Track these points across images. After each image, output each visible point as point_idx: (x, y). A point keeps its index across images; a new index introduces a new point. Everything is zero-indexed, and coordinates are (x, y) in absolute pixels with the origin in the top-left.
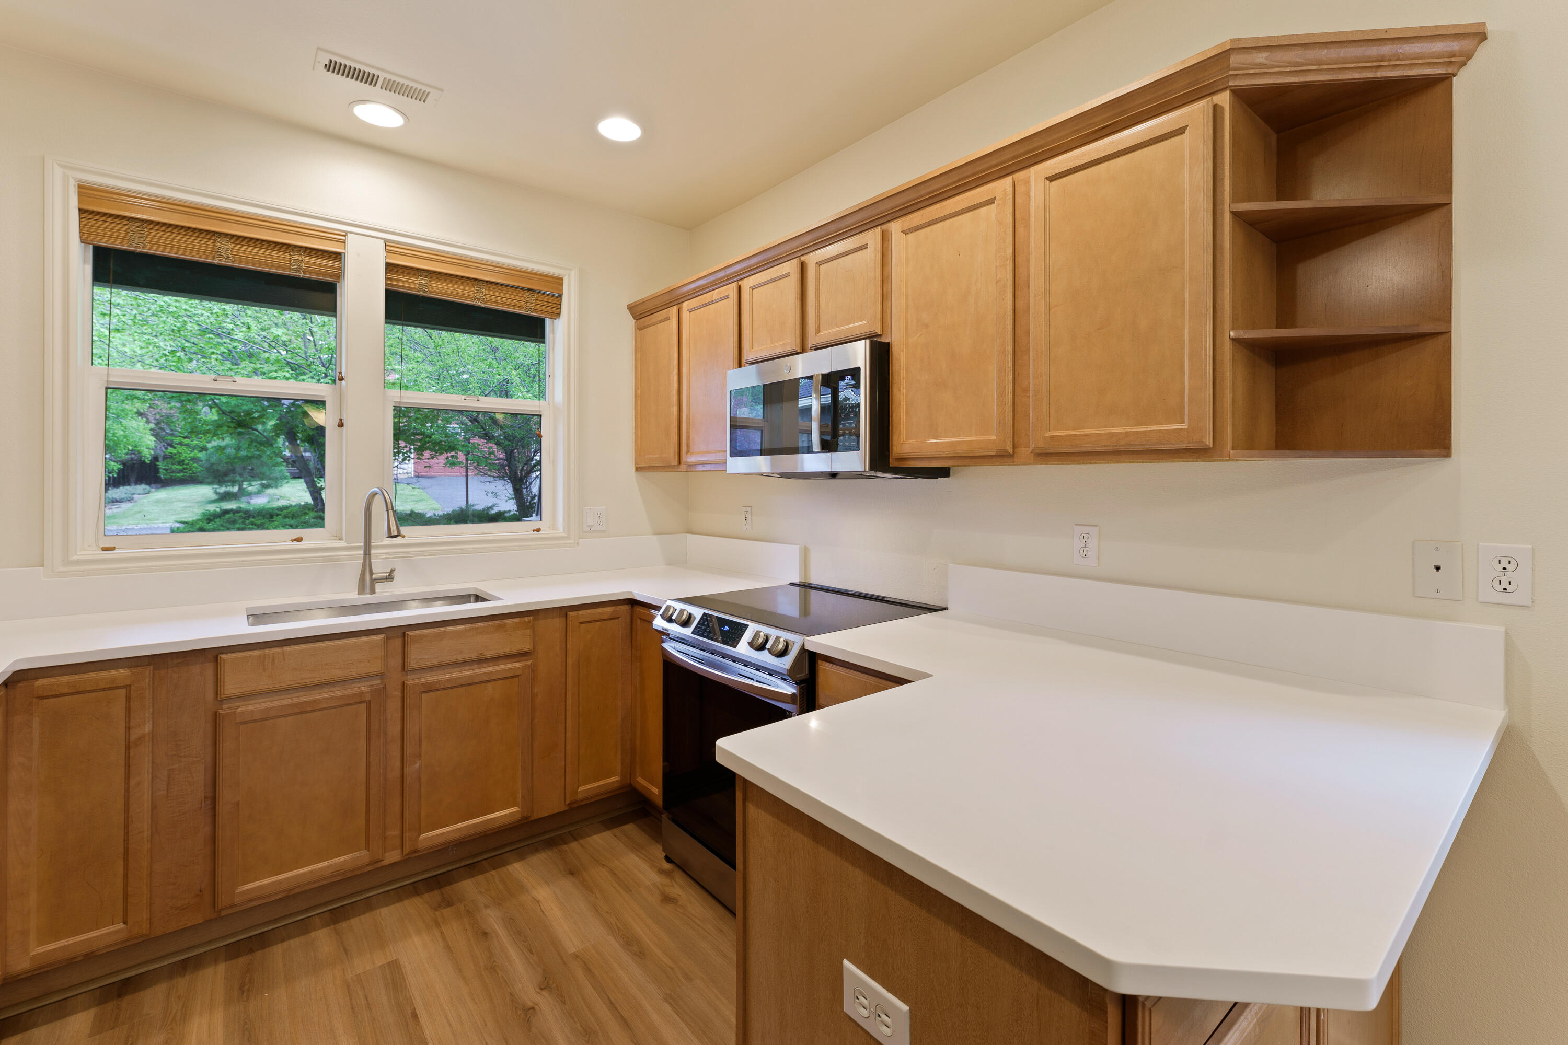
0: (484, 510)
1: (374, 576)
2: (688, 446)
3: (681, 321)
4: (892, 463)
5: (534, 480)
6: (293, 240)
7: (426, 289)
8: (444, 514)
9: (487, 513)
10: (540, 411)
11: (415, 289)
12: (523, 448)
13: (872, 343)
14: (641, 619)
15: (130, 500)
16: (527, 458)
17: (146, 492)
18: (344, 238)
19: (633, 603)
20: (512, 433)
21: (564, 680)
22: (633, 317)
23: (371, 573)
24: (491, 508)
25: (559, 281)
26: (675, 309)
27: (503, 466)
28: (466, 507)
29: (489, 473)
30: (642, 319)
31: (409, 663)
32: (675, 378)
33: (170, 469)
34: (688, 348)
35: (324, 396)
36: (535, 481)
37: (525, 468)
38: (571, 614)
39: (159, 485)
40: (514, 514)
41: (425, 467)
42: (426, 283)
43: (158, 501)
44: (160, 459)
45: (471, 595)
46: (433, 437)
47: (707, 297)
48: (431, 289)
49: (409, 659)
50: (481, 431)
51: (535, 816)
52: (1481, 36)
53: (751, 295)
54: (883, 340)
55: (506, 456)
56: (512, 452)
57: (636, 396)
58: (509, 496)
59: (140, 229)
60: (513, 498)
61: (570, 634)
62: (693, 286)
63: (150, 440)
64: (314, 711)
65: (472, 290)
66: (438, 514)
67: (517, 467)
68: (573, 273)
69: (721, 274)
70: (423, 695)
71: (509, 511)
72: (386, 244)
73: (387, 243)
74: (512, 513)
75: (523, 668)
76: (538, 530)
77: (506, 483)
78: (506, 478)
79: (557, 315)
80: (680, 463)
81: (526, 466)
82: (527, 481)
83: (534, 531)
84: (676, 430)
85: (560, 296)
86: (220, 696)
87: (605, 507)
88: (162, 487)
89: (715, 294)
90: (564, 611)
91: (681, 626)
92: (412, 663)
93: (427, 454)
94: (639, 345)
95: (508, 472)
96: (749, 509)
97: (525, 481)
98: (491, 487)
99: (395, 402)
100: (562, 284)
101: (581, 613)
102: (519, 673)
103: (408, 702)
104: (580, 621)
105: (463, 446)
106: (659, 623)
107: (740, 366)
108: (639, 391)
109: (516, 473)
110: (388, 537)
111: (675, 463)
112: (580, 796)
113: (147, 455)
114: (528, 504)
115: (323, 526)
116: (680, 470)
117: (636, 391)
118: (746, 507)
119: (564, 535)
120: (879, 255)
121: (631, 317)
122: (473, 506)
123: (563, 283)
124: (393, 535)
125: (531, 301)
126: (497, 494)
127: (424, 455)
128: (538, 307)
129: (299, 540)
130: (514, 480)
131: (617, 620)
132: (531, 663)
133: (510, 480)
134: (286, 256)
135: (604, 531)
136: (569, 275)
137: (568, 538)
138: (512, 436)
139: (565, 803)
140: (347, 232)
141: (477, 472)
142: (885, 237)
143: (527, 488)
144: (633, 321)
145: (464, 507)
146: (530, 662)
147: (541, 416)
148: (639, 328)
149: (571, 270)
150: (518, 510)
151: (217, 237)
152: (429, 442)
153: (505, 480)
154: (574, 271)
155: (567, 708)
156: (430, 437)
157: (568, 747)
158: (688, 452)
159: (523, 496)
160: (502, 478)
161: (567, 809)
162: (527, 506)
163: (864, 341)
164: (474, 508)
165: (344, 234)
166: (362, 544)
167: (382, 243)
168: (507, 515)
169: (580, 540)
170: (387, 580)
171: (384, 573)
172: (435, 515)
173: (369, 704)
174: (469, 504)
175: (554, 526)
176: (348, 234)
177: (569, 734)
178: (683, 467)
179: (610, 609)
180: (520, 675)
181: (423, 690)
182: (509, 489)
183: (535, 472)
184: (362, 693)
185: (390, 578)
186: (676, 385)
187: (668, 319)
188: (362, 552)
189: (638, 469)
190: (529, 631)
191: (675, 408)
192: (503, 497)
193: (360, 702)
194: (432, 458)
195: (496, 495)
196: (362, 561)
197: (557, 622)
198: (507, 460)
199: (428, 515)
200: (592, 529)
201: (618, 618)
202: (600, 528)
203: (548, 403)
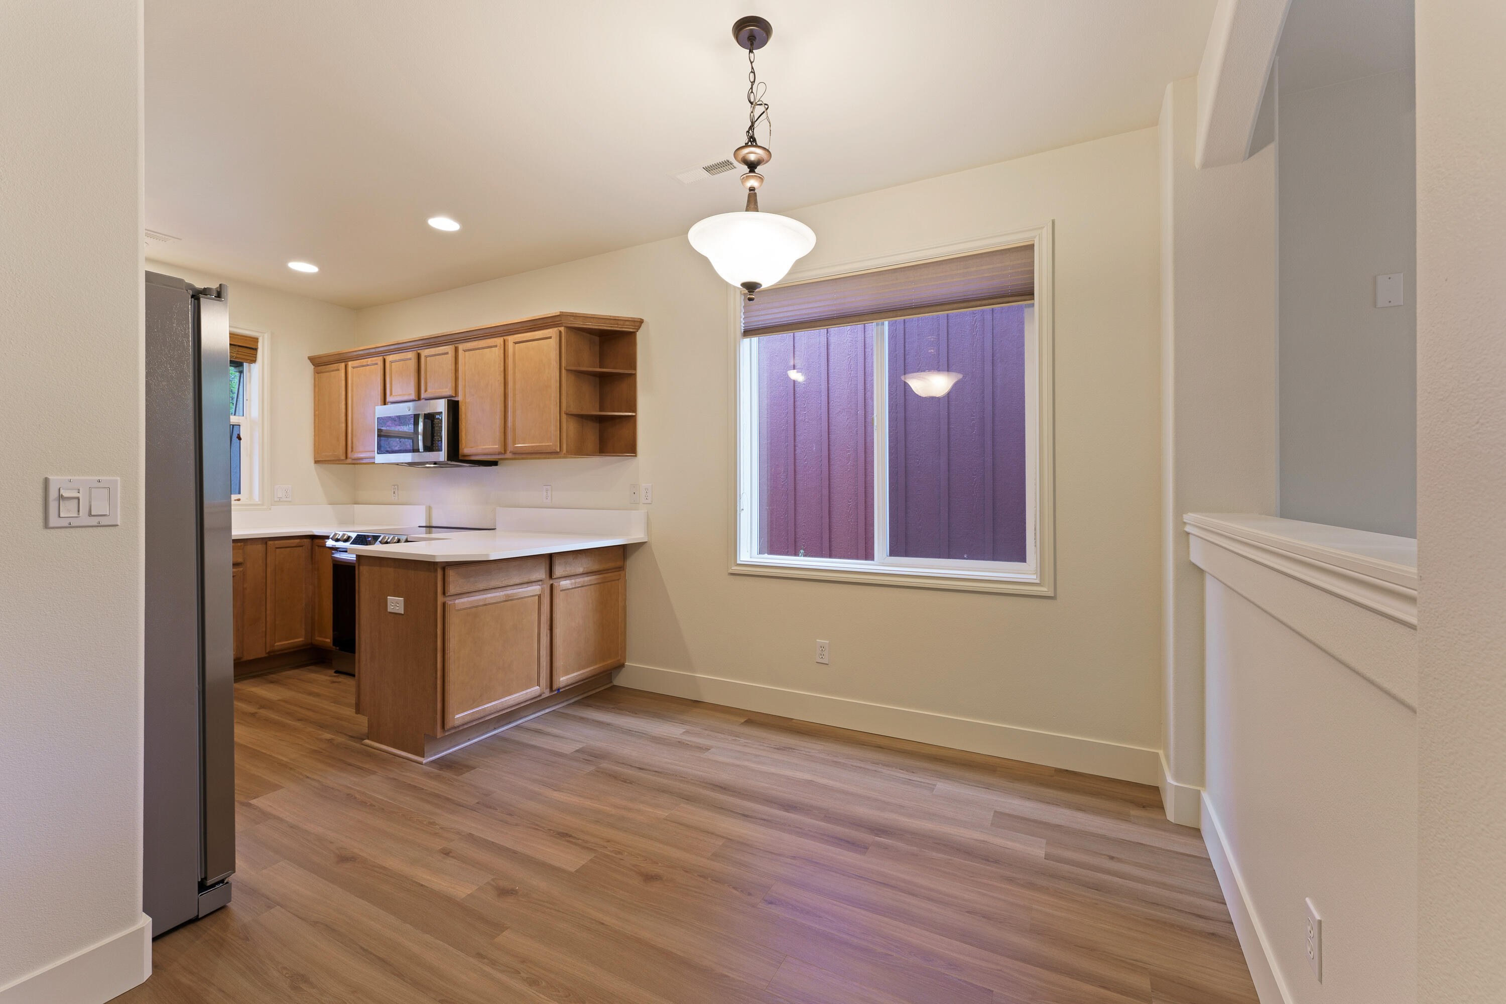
2: (352, 448)
3: (347, 372)
4: (460, 458)
10: (240, 423)
13: (448, 400)
14: (318, 546)
19: (313, 537)
21: (265, 581)
22: (313, 365)
25: (256, 340)
26: (343, 365)
30: (319, 367)
32: (343, 407)
34: (352, 390)
38: (270, 543)
47: (364, 361)
51: (245, 658)
52: (641, 322)
53: (391, 366)
54: (456, 399)
57: (315, 415)
61: (269, 554)
62: (355, 353)
68: (266, 335)
69: (373, 351)
75: (237, 572)
76: (239, 500)
79: (254, 361)
80: (346, 457)
83: (235, 500)
84: (344, 438)
85: (256, 349)
87: (290, 486)
89: (369, 361)
90: (265, 541)
91: (344, 542)
94: (317, 383)
96: (396, 487)
100: (257, 342)
101: (276, 542)
104: (276, 547)
106: (330, 543)
107: (385, 404)
108: (317, 412)
111: (343, 457)
112: (276, 648)
116: (347, 462)
117: (315, 412)
118: (394, 485)
119: (259, 503)
120: (454, 359)
121: (311, 365)
128: (238, 356)
131: (301, 548)
135: (290, 502)
136: (263, 337)
137: (262, 505)
139: (266, 651)
142: (456, 350)
144: (312, 367)
146: (241, 569)
147: (240, 425)
148: (317, 372)
149: (264, 333)
155: (267, 597)
157: (268, 619)
158: (352, 451)
161: (267, 655)
163: (444, 400)
169: (274, 506)
175: (251, 498)
177: (268, 612)
178: (349, 461)
179: (297, 541)
186: (344, 411)
187: (338, 370)
189: (316, 462)
190: (241, 551)
191: (344, 425)
197: (260, 547)
200: (281, 500)
201: (302, 546)
202: (288, 499)
203: (246, 418)
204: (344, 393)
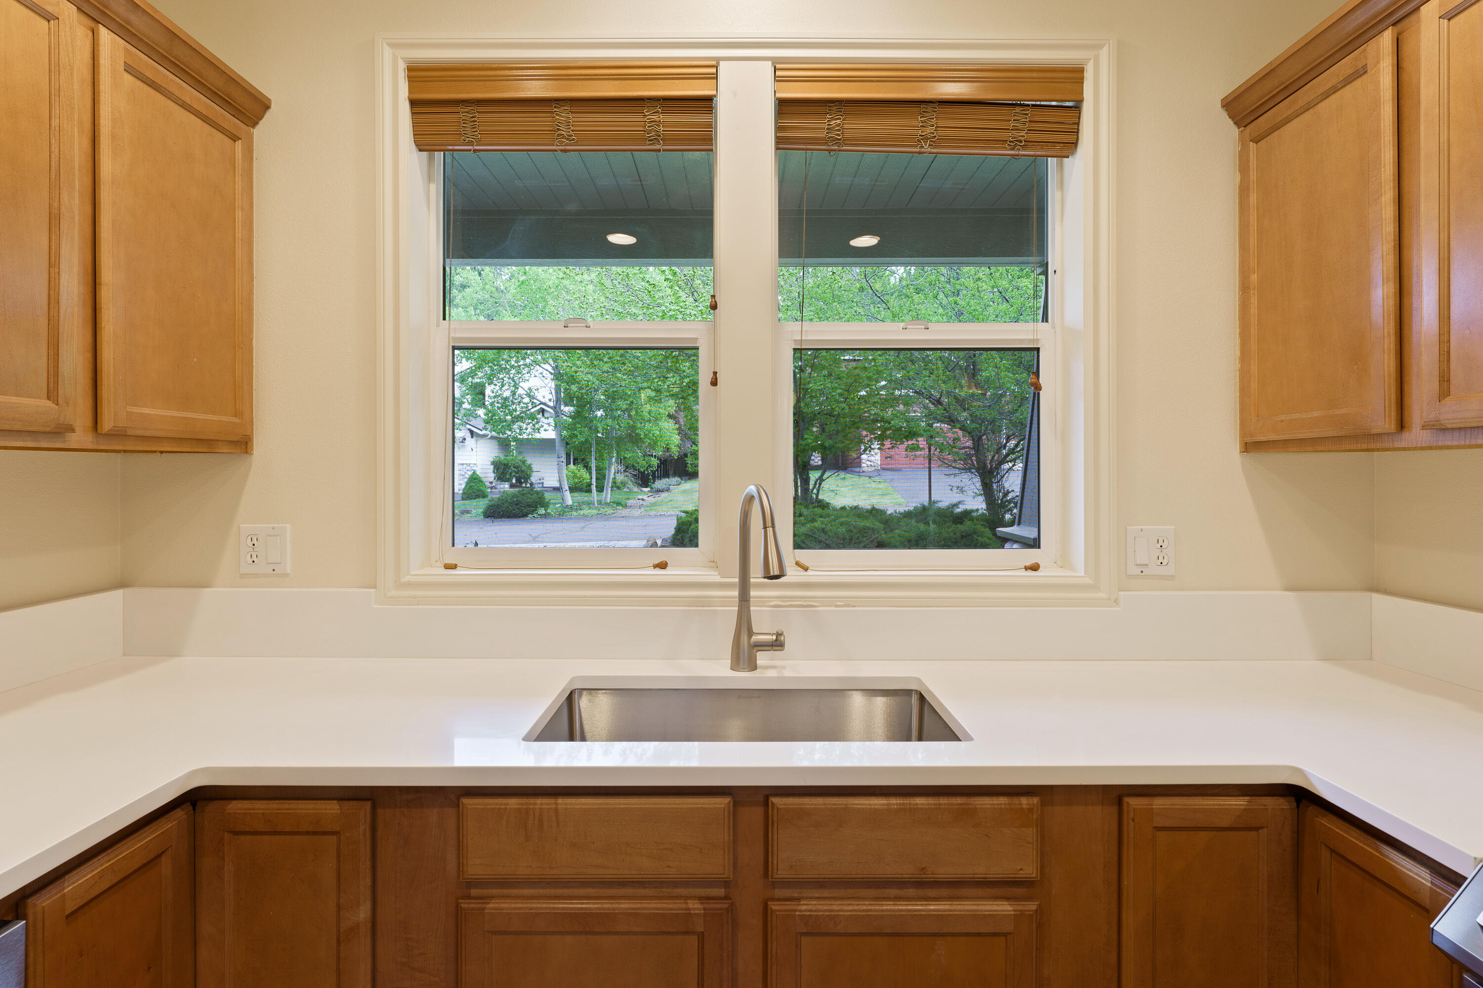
0: (948, 508)
1: (755, 638)
2: (1444, 380)
3: (1405, 61)
5: (1007, 472)
6: (651, 91)
7: (839, 135)
8: (905, 511)
9: (952, 512)
10: (1037, 340)
11: (821, 139)
12: (993, 432)
15: (668, 490)
16: (998, 445)
17: (678, 483)
18: (714, 70)
19: (1301, 799)
20: (980, 414)
22: (1235, 123)
23: (750, 633)
24: (956, 505)
25: (1076, 75)
26: (1387, 38)
27: (970, 456)
28: (929, 504)
29: (954, 465)
30: (1260, 119)
31: (775, 866)
32: (1388, 212)
33: (694, 464)
35: (696, 339)
36: (1007, 474)
37: (996, 458)
38: (1135, 805)
39: (687, 478)
40: (983, 513)
41: (886, 458)
42: (838, 125)
43: (684, 492)
44: (689, 455)
45: (912, 690)
46: (892, 422)
48: (846, 135)
49: (775, 857)
50: (943, 414)
55: (974, 444)
56: (980, 438)
58: (978, 492)
59: (471, 115)
60: (981, 495)
61: (1129, 851)
63: (676, 439)
64: (608, 933)
65: (915, 123)
66: (899, 512)
67: (986, 457)
68: (1104, 53)
70: (805, 940)
71: (977, 510)
72: (775, 67)
73: (776, 62)
74: (980, 512)
75: (1019, 917)
76: (1035, 568)
77: (974, 476)
78: (973, 471)
79: (1073, 146)
81: (997, 456)
82: (998, 473)
83: (1026, 568)
85: (1077, 108)
86: (463, 876)
87: (1174, 527)
88: (689, 479)
92: (782, 871)
93: (887, 444)
95: (975, 462)
97: (995, 473)
98: (955, 481)
99: (795, 341)
100: (1081, 81)
101: (1157, 801)
102: (1008, 927)
103: (774, 949)
104: (1155, 825)
105: (924, 431)
108: (1254, 277)
109: (985, 464)
110: (764, 578)
111: (1383, 426)
113: (675, 451)
114: (999, 502)
115: (697, 546)
116: (1402, 444)
119: (1088, 581)
121: (1231, 123)
122: (938, 502)
123: (1083, 79)
124: (772, 574)
125: (1021, 126)
126: (964, 489)
127: (884, 445)
129: (663, 566)
130: (982, 473)
131: (1254, 833)
132: (1034, 908)
133: (978, 473)
134: (639, 118)
135: (1171, 578)
136: (1097, 60)
137: (1098, 587)
138: (980, 418)
140: (718, 60)
141: (941, 463)
143: (998, 482)
144: (1235, 131)
145: (926, 504)
146: (1032, 906)
147: (1037, 349)
149: (1100, 47)
150: (988, 509)
151: (555, 107)
152: (889, 429)
153: (972, 473)
154: (1106, 48)
156: (890, 423)
158: (1442, 394)
159: (993, 493)
160: (968, 470)
162: (998, 504)
164: (936, 505)
165: (714, 63)
166: (737, 580)
167: (768, 65)
168: (974, 514)
169: (1122, 593)
170: (774, 648)
171: (769, 634)
172: (896, 512)
173: (701, 937)
174: (932, 499)
175: (1064, 560)
176: (721, 63)
178: (1416, 434)
179: (1240, 803)
180: (1010, 933)
181: (804, 931)
182: (977, 482)
183: (1008, 462)
184: (688, 916)
185: (777, 644)
186: (1387, 229)
188: (736, 593)
189: (1250, 446)
190: (1030, 833)
192: (971, 493)
193: (686, 933)
194: (893, 447)
195: (961, 490)
196: (737, 608)
197: (1099, 822)
198: (974, 448)
199: (889, 512)
200: (1146, 572)
201: (1257, 829)
202: (1163, 571)
203: (1053, 327)
204: (1388, 155)
